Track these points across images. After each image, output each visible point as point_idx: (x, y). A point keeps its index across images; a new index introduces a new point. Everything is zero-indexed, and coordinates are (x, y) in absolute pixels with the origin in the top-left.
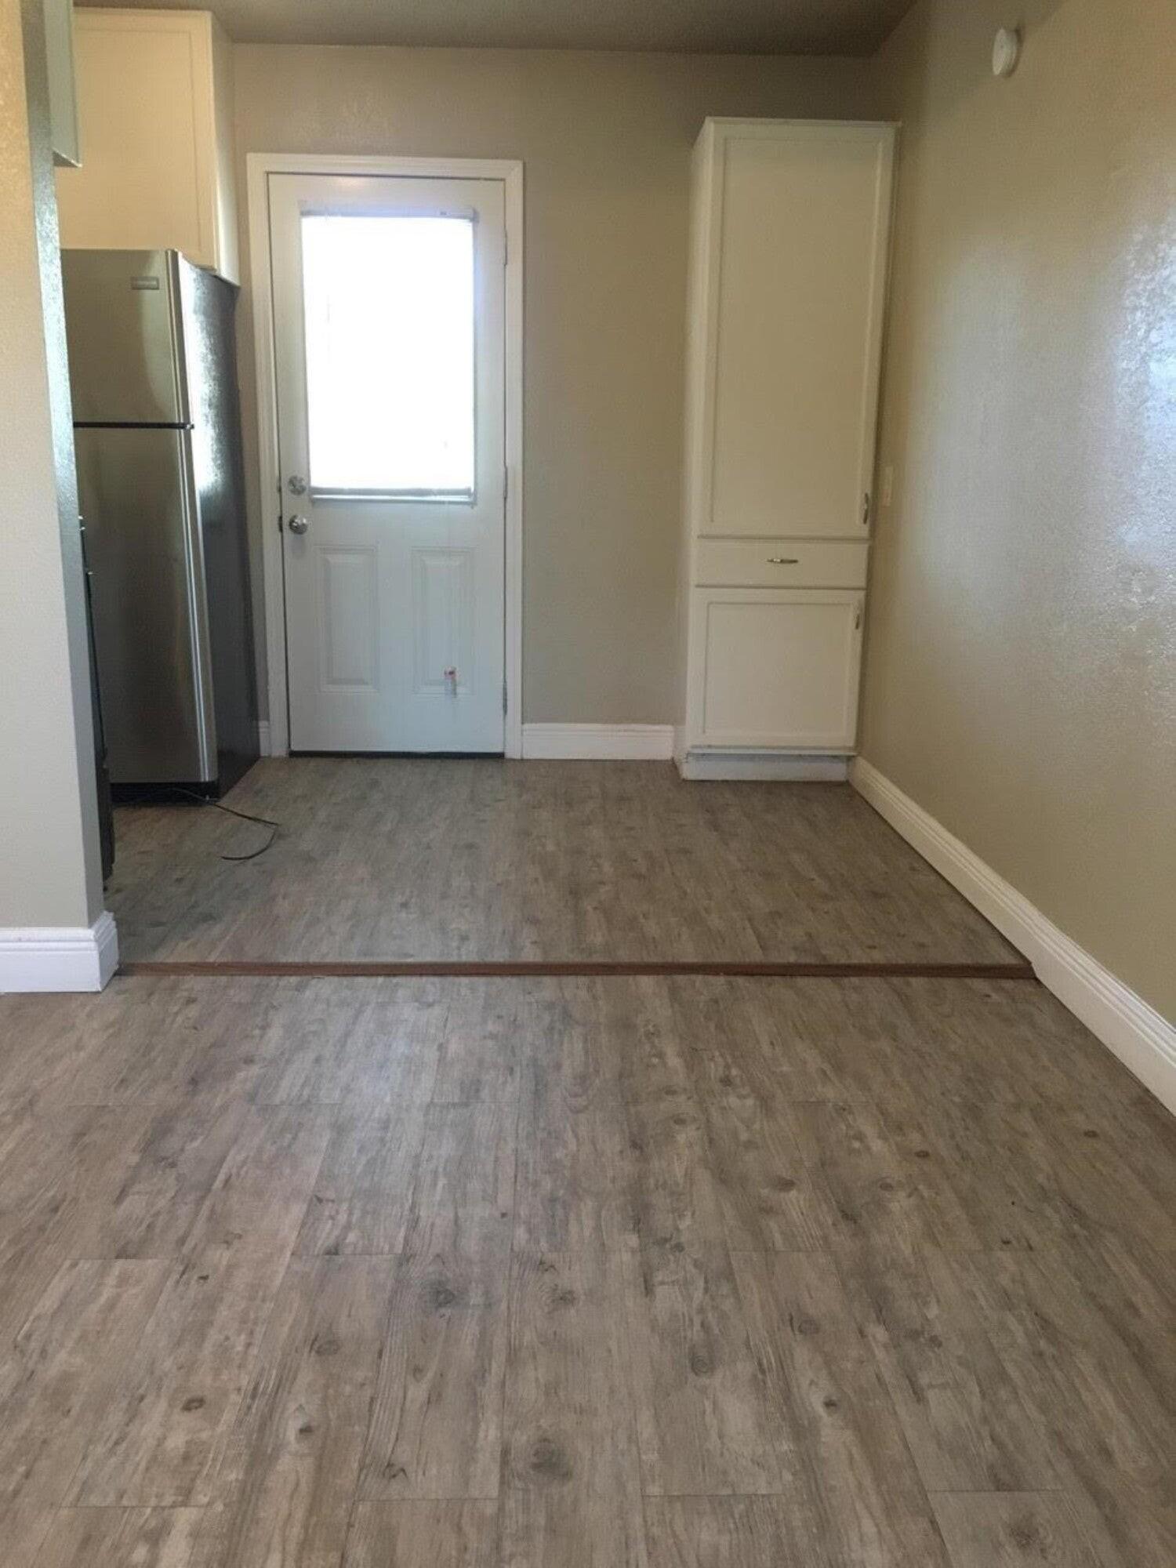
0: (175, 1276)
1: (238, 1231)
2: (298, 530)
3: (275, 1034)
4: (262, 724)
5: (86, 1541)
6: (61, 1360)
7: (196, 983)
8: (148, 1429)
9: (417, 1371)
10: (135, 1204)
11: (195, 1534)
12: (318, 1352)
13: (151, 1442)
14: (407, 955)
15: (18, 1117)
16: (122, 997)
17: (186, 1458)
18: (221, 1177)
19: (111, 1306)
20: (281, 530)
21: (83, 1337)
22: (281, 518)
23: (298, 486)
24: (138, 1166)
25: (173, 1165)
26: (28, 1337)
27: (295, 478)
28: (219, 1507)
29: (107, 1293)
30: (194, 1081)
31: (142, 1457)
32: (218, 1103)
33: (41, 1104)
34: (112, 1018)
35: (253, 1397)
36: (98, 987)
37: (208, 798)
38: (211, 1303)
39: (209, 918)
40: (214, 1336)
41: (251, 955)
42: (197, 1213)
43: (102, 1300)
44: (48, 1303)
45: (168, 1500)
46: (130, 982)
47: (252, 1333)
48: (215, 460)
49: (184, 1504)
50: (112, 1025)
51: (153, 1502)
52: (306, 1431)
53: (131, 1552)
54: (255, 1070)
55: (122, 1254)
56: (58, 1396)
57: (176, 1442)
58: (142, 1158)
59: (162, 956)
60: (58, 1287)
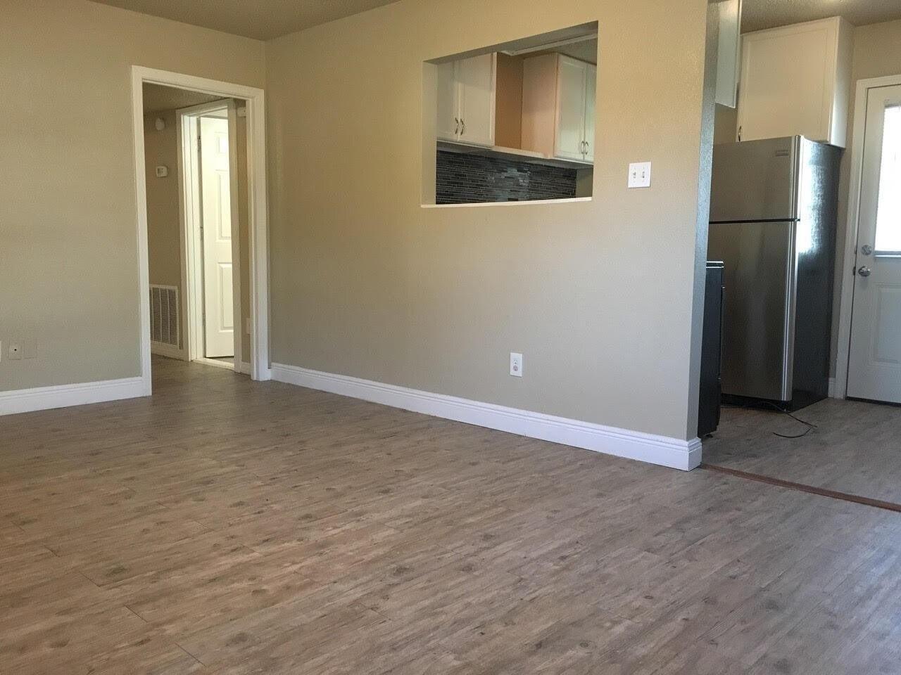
0: (663, 563)
1: (697, 558)
2: (865, 274)
3: (757, 504)
4: (830, 379)
5: (592, 615)
6: (609, 570)
7: (733, 479)
8: (629, 597)
9: (743, 621)
10: (662, 539)
11: (628, 628)
12: (706, 602)
13: (628, 600)
14: (851, 492)
15: (633, 501)
16: (696, 475)
17: (637, 609)
18: (701, 541)
19: (636, 562)
20: (854, 274)
21: (620, 567)
22: (855, 268)
23: (867, 250)
24: (669, 528)
25: (684, 532)
26: (602, 560)
27: (866, 246)
28: (641, 625)
29: (636, 559)
30: (709, 510)
31: (622, 603)
32: (716, 519)
33: (644, 500)
34: (687, 481)
35: (672, 604)
36: (687, 469)
37: (785, 410)
38: (672, 575)
39: (754, 456)
40: (668, 583)
41: (765, 473)
42: (683, 549)
43: (633, 560)
44: (614, 555)
45: (624, 616)
46: (703, 471)
47: (683, 588)
48: (813, 237)
49: (629, 619)
50: (686, 483)
51: (619, 615)
52: (686, 620)
53: (606, 622)
54: (738, 513)
55: (648, 551)
56: (603, 579)
57: (637, 604)
58: (672, 527)
59: (724, 465)
60: (620, 551)
